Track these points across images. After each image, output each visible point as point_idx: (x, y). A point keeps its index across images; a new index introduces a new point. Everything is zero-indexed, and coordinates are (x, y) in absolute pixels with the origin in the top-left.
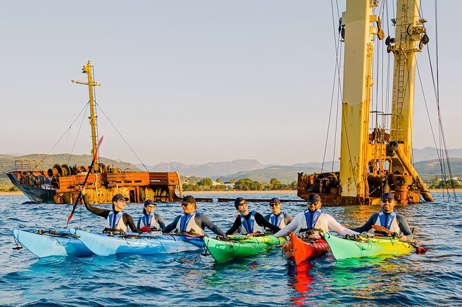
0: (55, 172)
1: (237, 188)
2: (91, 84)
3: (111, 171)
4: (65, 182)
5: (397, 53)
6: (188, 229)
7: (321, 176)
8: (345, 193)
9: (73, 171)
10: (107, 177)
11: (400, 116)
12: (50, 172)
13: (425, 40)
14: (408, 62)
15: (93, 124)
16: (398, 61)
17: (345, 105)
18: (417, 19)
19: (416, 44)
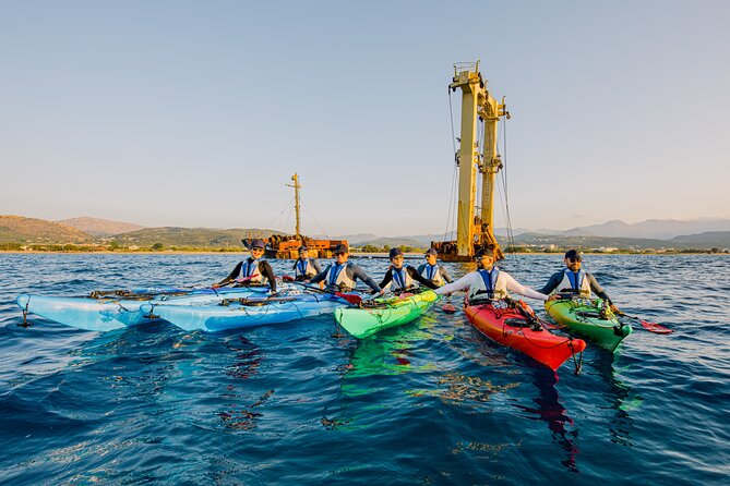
0: (273, 239)
1: (364, 251)
2: (297, 187)
3: (308, 239)
4: (282, 246)
5: (484, 173)
6: (338, 283)
7: (445, 243)
8: (460, 254)
9: (285, 239)
10: (305, 243)
11: (486, 209)
12: (270, 239)
13: (501, 166)
14: (491, 179)
15: (297, 210)
16: (485, 178)
17: (460, 202)
18: (495, 155)
19: (495, 169)
